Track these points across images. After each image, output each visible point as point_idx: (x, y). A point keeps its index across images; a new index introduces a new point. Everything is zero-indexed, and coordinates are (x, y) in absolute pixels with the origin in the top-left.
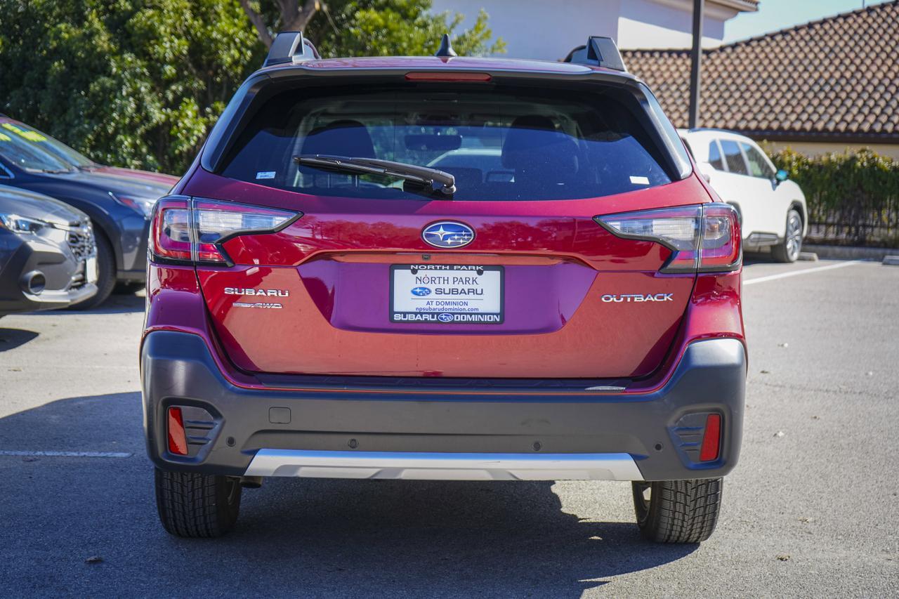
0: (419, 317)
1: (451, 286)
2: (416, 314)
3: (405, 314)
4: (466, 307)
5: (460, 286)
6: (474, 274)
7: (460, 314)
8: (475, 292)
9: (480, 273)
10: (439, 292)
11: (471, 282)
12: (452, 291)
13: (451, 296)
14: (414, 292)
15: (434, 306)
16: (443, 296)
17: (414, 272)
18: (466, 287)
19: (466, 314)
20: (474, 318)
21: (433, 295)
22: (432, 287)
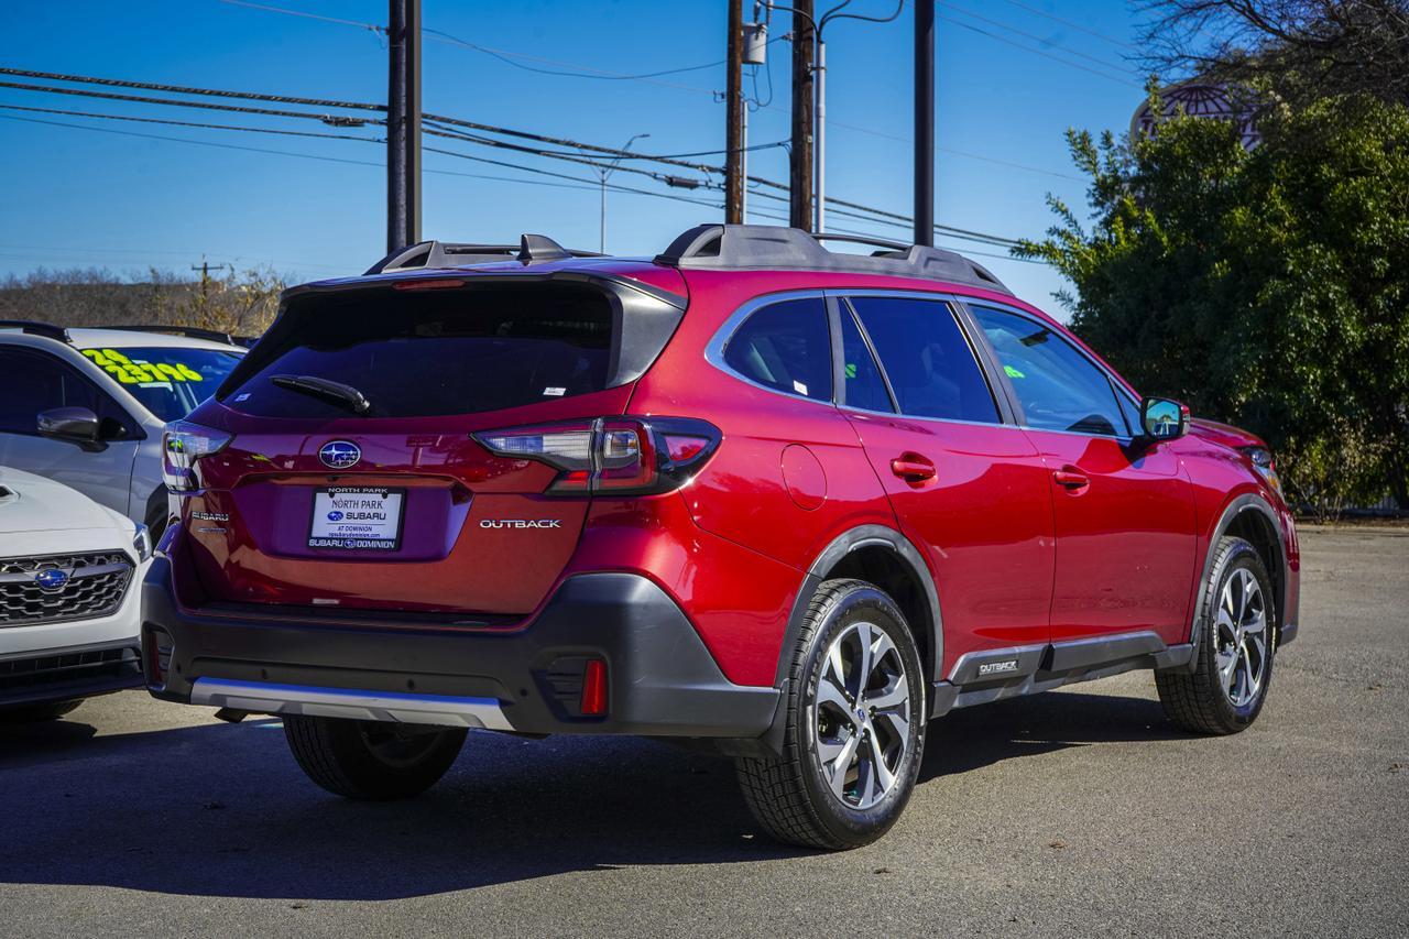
0: (329, 543)
1: (360, 510)
2: (326, 539)
3: (318, 539)
4: (370, 533)
5: (367, 510)
6: (379, 497)
7: (362, 540)
8: (377, 516)
9: (385, 496)
10: (350, 516)
12: (362, 516)
13: (359, 521)
14: (330, 517)
15: (344, 532)
16: (352, 521)
17: (332, 495)
18: (372, 511)
19: (368, 540)
20: (373, 545)
21: (344, 520)
22: (344, 511)
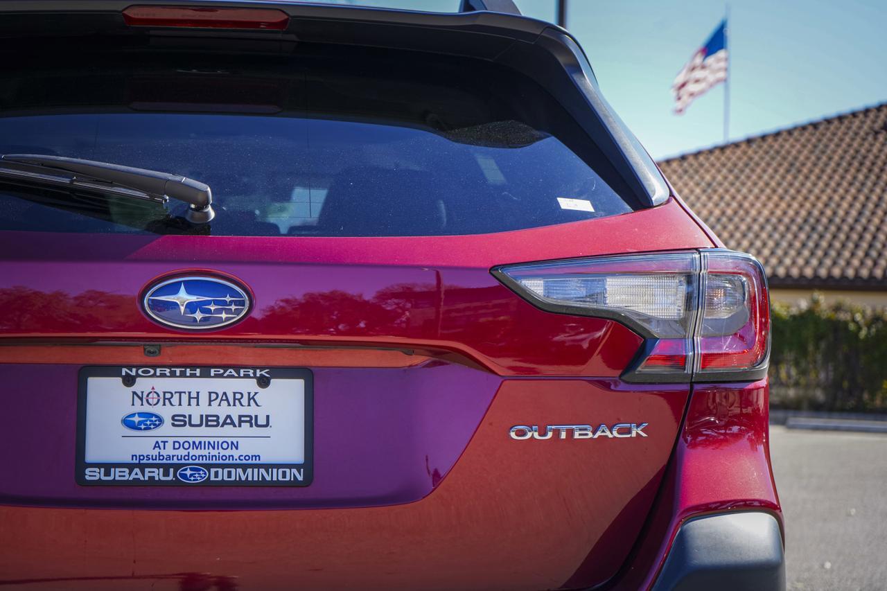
0: (137, 474)
1: (204, 409)
2: (131, 467)
3: (107, 467)
4: (236, 453)
5: (222, 411)
6: (249, 385)
7: (223, 466)
8: (252, 421)
9: (263, 382)
10: (180, 421)
11: (245, 401)
12: (207, 421)
13: (204, 430)
14: (128, 423)
15: (169, 450)
16: (187, 430)
17: (129, 381)
18: (235, 412)
19: (236, 466)
20: (253, 475)
21: (167, 429)
22: (166, 412)
